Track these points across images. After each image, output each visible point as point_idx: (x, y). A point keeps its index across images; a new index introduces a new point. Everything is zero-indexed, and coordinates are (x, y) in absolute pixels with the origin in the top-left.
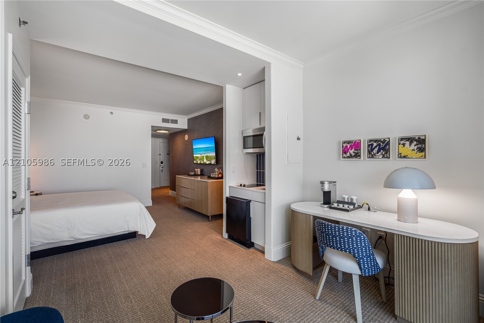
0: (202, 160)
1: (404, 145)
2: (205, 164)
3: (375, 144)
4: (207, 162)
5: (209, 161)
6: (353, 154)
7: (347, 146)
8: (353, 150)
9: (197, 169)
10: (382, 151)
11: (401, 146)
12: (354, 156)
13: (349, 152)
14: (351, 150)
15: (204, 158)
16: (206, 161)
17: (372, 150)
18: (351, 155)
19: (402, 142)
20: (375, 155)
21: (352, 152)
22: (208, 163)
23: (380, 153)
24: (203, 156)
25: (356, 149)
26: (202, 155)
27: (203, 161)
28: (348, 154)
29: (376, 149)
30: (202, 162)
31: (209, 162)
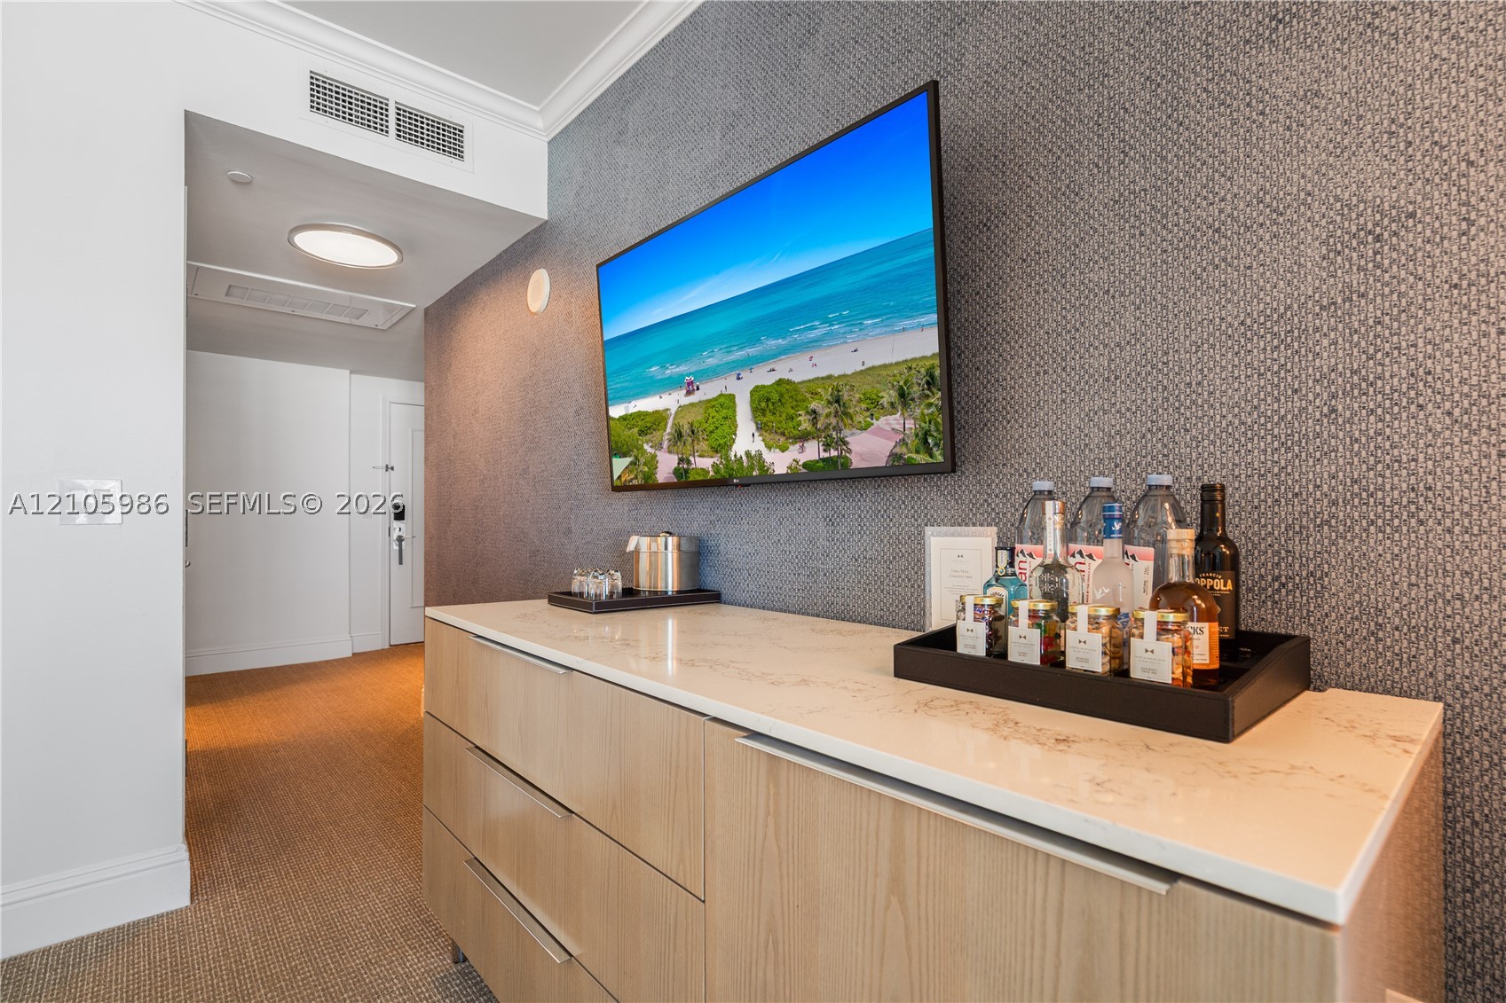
0: (704, 446)
2: (747, 484)
4: (769, 457)
5: (804, 437)
9: (645, 541)
15: (731, 419)
16: (758, 445)
22: (780, 462)
24: (727, 402)
26: (708, 391)
27: (722, 448)
30: (704, 463)
31: (812, 451)
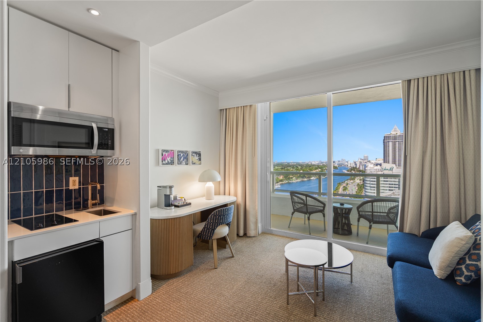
1: (194, 156)
3: (182, 155)
6: (170, 161)
7: (165, 154)
8: (170, 158)
10: (185, 160)
11: (193, 156)
12: (170, 163)
13: (167, 160)
14: (168, 158)
17: (181, 158)
18: (168, 162)
19: (193, 154)
20: (182, 162)
21: (169, 159)
23: (184, 161)
25: (172, 157)
28: (166, 162)
29: (182, 158)
